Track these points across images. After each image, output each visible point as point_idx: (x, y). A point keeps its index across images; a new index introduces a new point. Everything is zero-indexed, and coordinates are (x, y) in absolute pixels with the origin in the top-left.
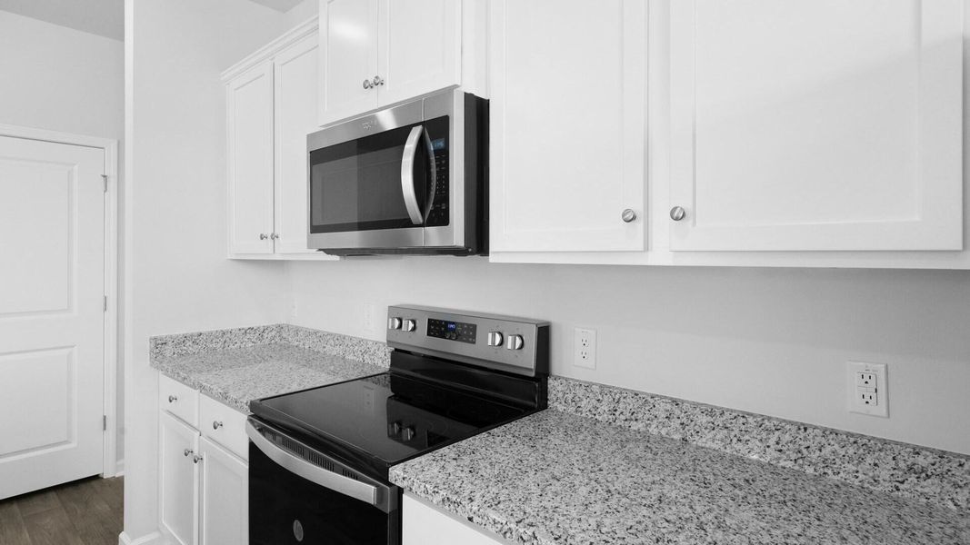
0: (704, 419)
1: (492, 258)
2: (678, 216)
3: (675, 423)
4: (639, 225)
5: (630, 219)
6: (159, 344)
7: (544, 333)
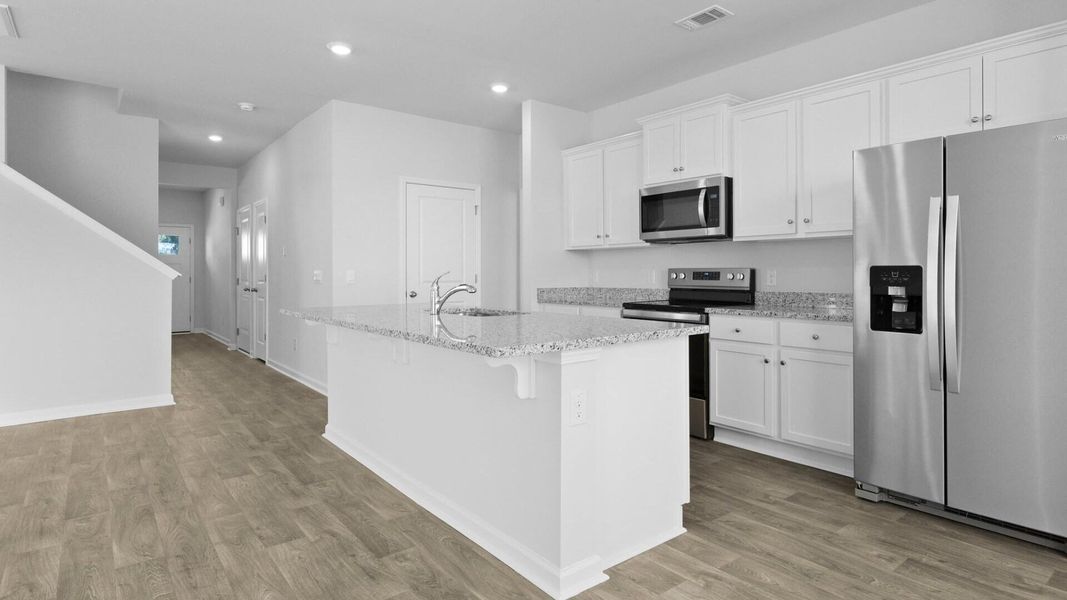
0: (820, 298)
1: (734, 240)
2: (807, 221)
3: (810, 301)
4: (794, 224)
5: (790, 222)
6: (541, 292)
7: (753, 273)
